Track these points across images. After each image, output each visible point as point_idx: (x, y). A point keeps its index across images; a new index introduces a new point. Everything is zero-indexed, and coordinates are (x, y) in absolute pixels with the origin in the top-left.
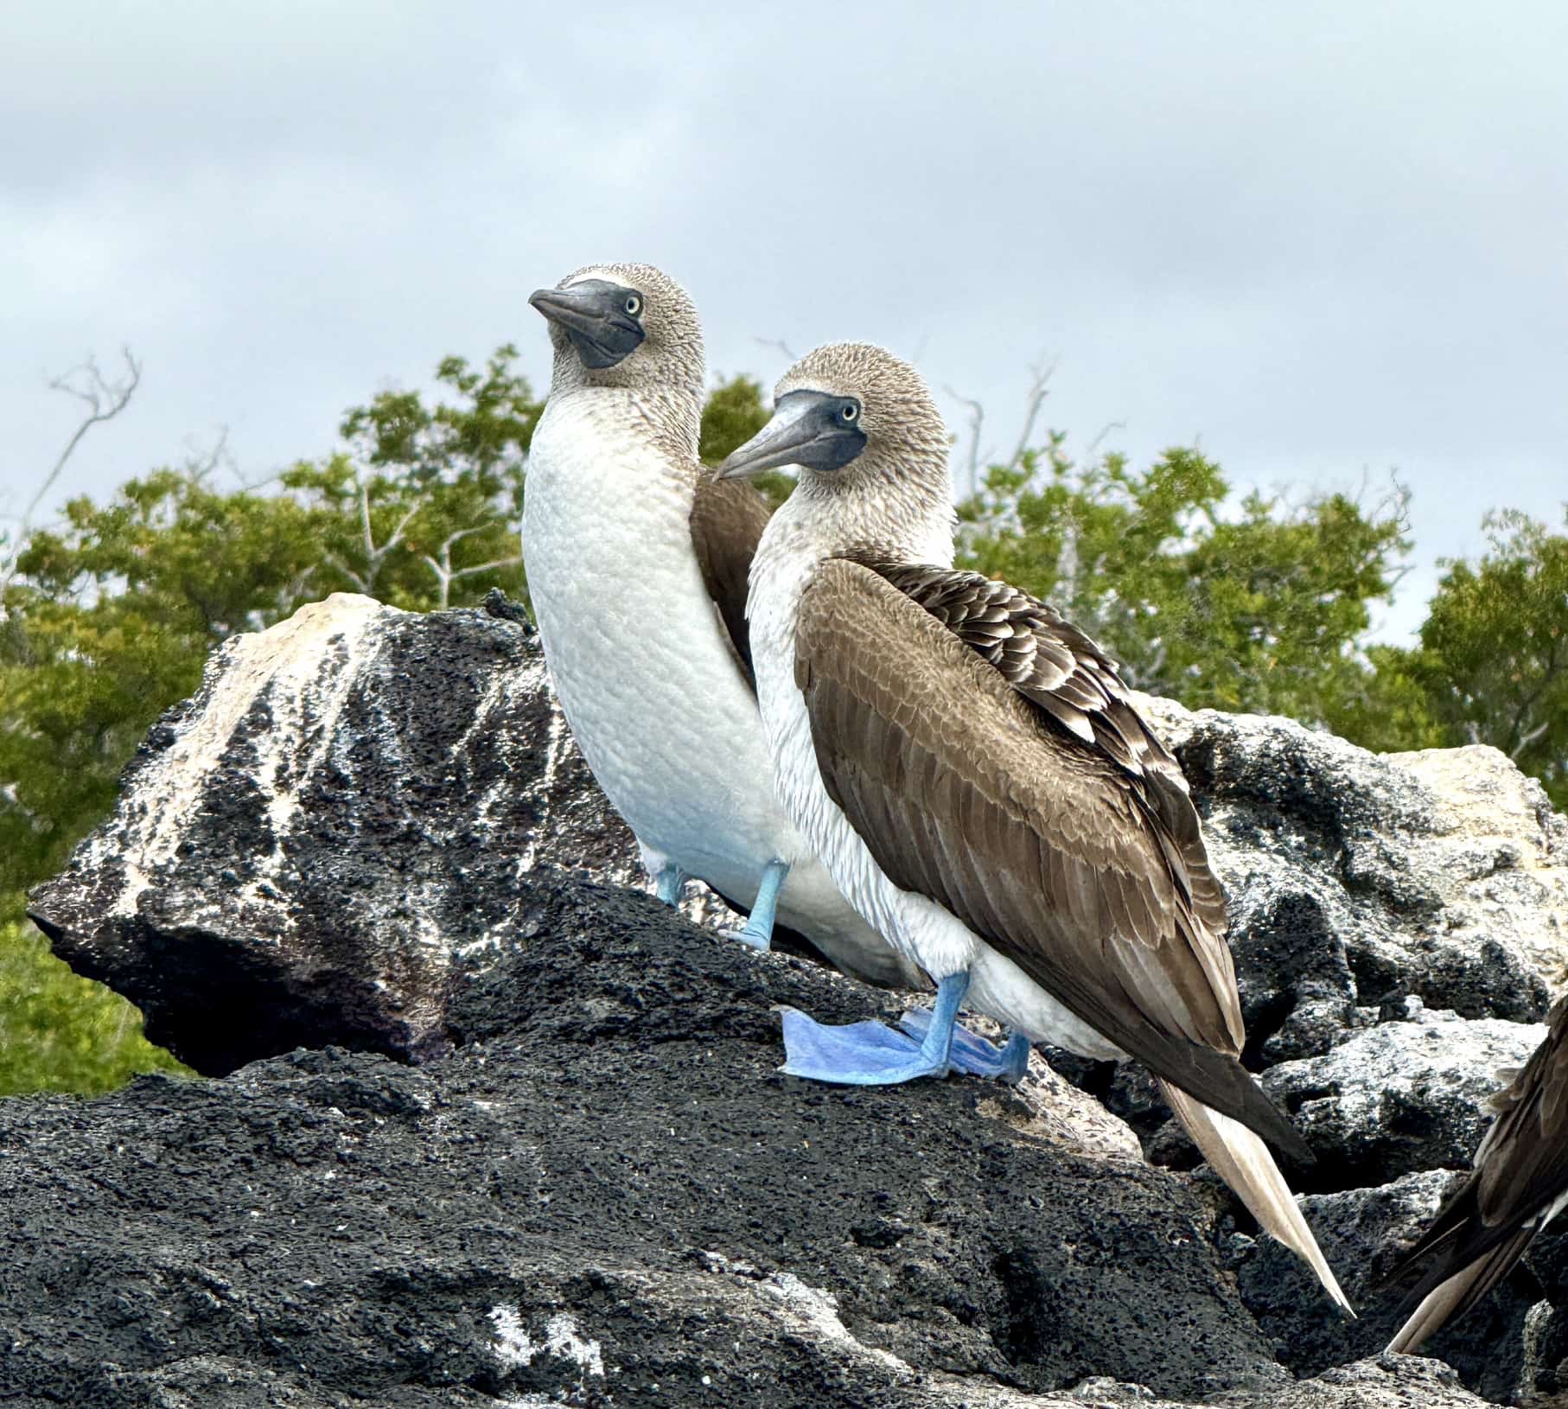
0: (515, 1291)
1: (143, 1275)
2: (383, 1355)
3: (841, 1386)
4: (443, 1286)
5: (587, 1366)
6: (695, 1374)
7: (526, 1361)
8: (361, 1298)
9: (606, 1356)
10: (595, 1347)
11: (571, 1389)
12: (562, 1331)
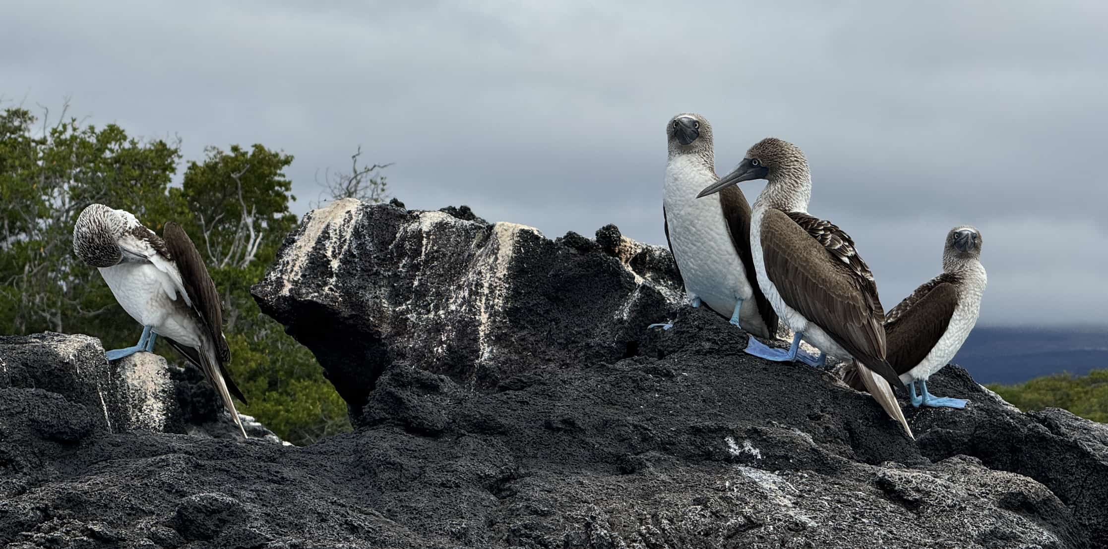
0: (732, 433)
1: (626, 426)
2: (697, 451)
3: (829, 463)
4: (710, 431)
5: (756, 456)
6: (789, 460)
7: (738, 454)
8: (687, 434)
9: (761, 453)
10: (758, 451)
11: (752, 463)
12: (748, 446)
